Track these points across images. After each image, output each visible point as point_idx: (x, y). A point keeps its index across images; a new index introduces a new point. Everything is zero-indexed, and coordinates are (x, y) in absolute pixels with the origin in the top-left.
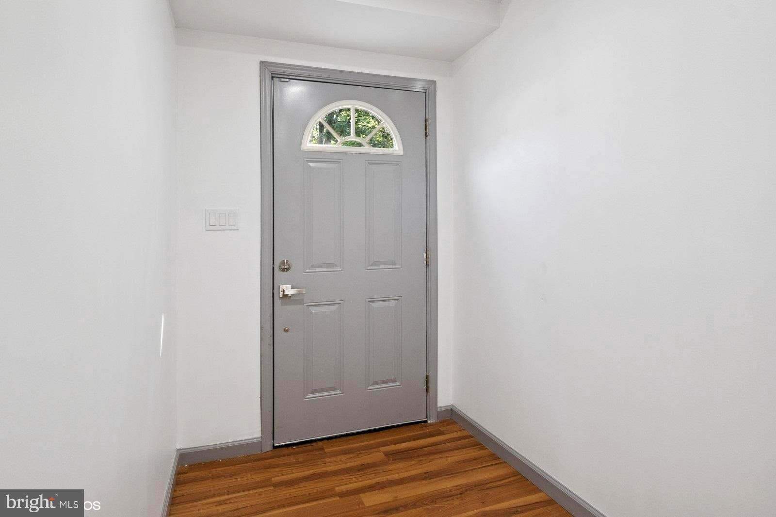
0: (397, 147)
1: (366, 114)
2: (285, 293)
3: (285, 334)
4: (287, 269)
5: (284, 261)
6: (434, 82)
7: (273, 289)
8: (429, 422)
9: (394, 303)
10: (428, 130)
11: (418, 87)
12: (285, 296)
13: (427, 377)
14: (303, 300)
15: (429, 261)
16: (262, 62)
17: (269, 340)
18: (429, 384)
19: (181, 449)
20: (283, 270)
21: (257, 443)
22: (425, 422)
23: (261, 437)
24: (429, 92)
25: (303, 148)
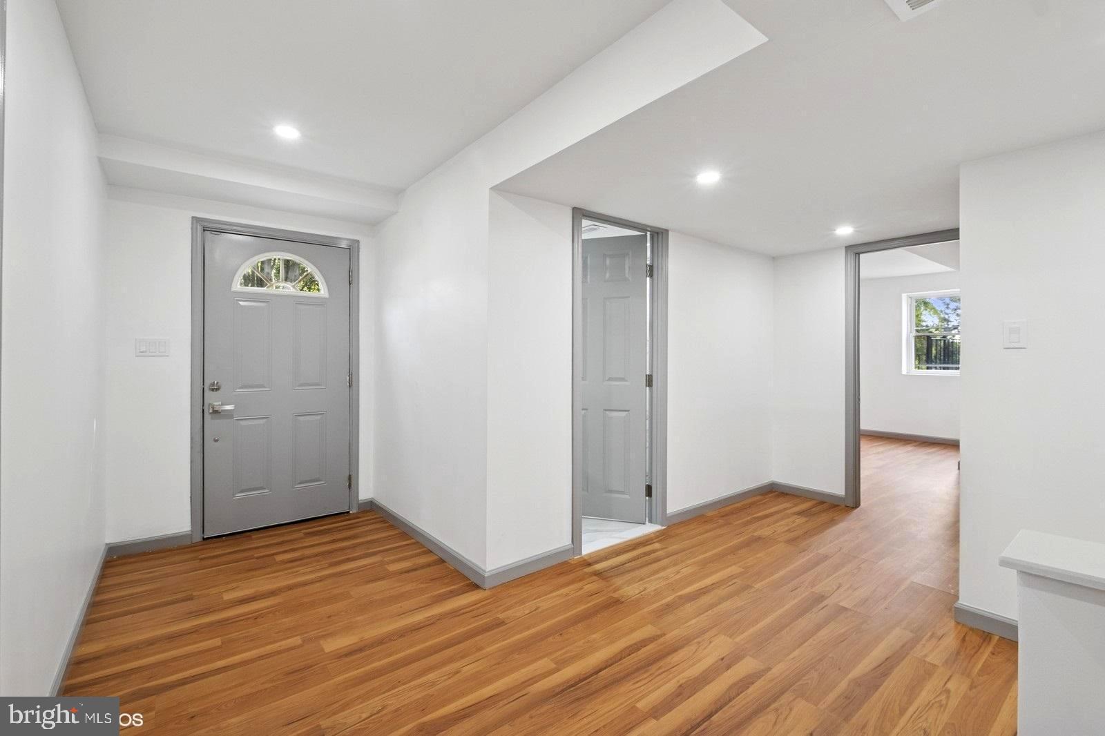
0: (323, 292)
1: (295, 264)
2: (215, 409)
3: (216, 443)
4: (217, 390)
5: (214, 383)
6: (358, 242)
7: (203, 405)
8: (351, 512)
9: (319, 417)
10: (352, 279)
11: (344, 244)
12: (215, 412)
13: (350, 476)
14: (233, 415)
15: (352, 382)
16: (193, 218)
17: (199, 448)
18: (351, 482)
19: (109, 544)
20: (213, 390)
21: (188, 535)
22: (348, 512)
23: (191, 531)
24: (352, 250)
25: (233, 289)
